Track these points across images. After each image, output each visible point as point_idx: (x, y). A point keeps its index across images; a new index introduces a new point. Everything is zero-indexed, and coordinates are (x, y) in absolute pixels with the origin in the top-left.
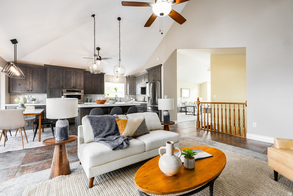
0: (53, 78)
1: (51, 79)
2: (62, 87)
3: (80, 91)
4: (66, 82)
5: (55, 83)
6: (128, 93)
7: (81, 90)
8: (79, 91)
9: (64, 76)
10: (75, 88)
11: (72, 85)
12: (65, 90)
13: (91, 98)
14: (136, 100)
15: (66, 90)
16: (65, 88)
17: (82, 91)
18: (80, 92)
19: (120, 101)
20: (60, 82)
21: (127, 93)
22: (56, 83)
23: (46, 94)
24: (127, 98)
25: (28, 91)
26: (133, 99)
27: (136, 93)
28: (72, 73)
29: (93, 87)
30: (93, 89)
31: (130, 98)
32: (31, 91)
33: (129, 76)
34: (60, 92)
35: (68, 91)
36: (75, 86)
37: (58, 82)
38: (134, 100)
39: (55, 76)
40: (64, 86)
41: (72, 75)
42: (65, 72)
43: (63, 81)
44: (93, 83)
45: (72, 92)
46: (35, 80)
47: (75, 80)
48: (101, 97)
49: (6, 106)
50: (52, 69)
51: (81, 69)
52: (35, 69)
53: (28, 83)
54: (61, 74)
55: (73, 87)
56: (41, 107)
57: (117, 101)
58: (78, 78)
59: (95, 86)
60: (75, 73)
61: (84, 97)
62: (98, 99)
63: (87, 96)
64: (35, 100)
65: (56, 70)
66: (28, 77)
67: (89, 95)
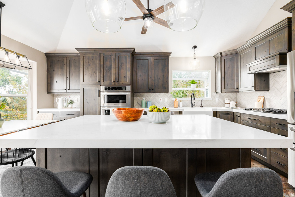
2: (99, 82)
3: (126, 87)
4: (104, 74)
5: (90, 77)
6: (219, 90)
8: (124, 88)
9: (102, 63)
10: (117, 83)
11: (113, 78)
12: (102, 88)
13: (148, 99)
14: (237, 105)
15: (104, 86)
16: (103, 84)
17: (129, 88)
18: (126, 89)
19: (202, 107)
20: (96, 73)
21: (216, 89)
23: (80, 94)
24: (217, 99)
25: (65, 90)
26: (231, 103)
27: (237, 88)
28: (113, 57)
29: (150, 80)
30: (150, 83)
31: (223, 99)
32: (68, 90)
33: (221, 53)
34: (96, 91)
38: (233, 104)
39: (90, 65)
40: (102, 81)
41: (113, 60)
42: (103, 57)
43: (100, 73)
44: (150, 73)
45: (113, 90)
46: (72, 74)
47: (117, 70)
48: (165, 99)
49: (38, 112)
50: (86, 54)
51: (126, 49)
52: (73, 59)
53: (65, 79)
54: (98, 61)
55: (114, 82)
56: (73, 114)
57: (195, 105)
58: (123, 65)
59: (153, 78)
60: (117, 57)
61: (138, 98)
62: (160, 101)
63: (142, 97)
64: (71, 103)
65: (91, 55)
66: (65, 71)
67: (146, 94)
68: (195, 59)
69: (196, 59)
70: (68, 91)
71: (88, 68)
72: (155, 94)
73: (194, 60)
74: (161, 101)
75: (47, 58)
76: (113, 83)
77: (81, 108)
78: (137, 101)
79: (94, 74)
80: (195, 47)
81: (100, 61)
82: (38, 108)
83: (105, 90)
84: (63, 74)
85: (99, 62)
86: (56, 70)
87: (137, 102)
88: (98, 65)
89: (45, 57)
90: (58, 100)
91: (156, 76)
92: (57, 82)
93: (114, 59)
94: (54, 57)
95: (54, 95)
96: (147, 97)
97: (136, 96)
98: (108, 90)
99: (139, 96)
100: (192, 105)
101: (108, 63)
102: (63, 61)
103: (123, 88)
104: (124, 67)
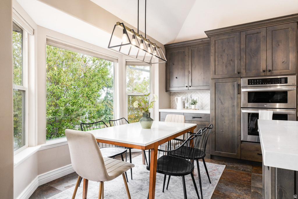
0: (221, 55)
1: (216, 59)
2: (239, 73)
4: (247, 62)
5: (224, 67)
7: (289, 77)
8: (283, 80)
9: (243, 46)
10: (268, 73)
11: (263, 66)
12: (244, 81)
15: (247, 79)
16: (244, 76)
17: (293, 79)
18: (286, 82)
20: (234, 62)
22: (226, 66)
23: (210, 92)
25: (187, 87)
28: (263, 33)
32: (190, 86)
34: (234, 86)
35: (251, 82)
36: (270, 68)
37: (230, 64)
39: (224, 51)
40: (243, 71)
41: (262, 39)
42: (245, 36)
43: (240, 60)
45: (262, 84)
46: (195, 67)
49: (160, 113)
50: (219, 37)
52: (196, 47)
53: (186, 73)
54: (236, 45)
55: (264, 71)
56: (201, 117)
58: (280, 43)
60: (270, 33)
64: (194, 103)
65: (226, 37)
66: (187, 64)
70: (190, 88)
75: (166, 50)
76: (263, 74)
77: (211, 110)
79: (231, 62)
81: (240, 43)
82: (160, 108)
83: (249, 84)
85: (238, 46)
86: (176, 63)
88: (236, 50)
89: (164, 49)
90: (177, 99)
92: (176, 78)
93: (264, 36)
94: (174, 48)
95: (171, 94)
98: (254, 84)
101: (253, 45)
102: (184, 52)
103: (281, 80)
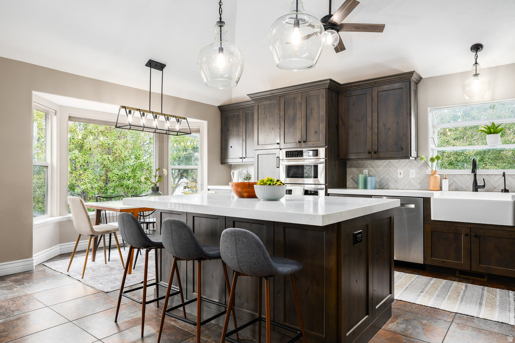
2: (278, 144)
3: (317, 151)
4: (286, 131)
7: (319, 149)
8: (315, 153)
9: (282, 113)
12: (282, 153)
13: (373, 172)
15: (285, 151)
16: (283, 147)
17: (322, 151)
18: (317, 155)
19: (506, 191)
25: (241, 158)
28: (299, 99)
29: (369, 134)
30: (369, 140)
32: (244, 158)
34: (274, 158)
35: (289, 155)
39: (266, 118)
40: (282, 141)
41: (298, 106)
42: (284, 101)
44: (369, 120)
45: (297, 156)
46: (249, 134)
47: (304, 120)
48: (411, 171)
49: (209, 190)
50: (262, 101)
51: (316, 84)
52: (250, 110)
53: (241, 142)
54: (276, 111)
57: (484, 186)
58: (313, 111)
59: (376, 130)
60: (304, 99)
61: (354, 170)
62: (399, 176)
63: (361, 167)
64: (247, 178)
65: (267, 102)
66: (241, 130)
67: (369, 162)
68: (476, 75)
69: (479, 77)
70: (244, 160)
71: (264, 123)
72: (388, 161)
73: (474, 78)
74: (402, 176)
75: (221, 112)
76: (299, 145)
78: (351, 176)
79: (272, 131)
80: (477, 48)
81: (280, 109)
82: (209, 184)
83: (286, 156)
84: (238, 135)
85: (278, 112)
86: (231, 129)
87: (352, 178)
88: (277, 117)
89: (218, 112)
90: (233, 173)
91: (381, 125)
92: (231, 147)
93: (300, 103)
94: (229, 110)
95: (232, 166)
96: (371, 169)
97: (351, 167)
98: (291, 157)
99: (356, 167)
100: (476, 188)
101: (291, 112)
102: (238, 115)
104: (315, 115)
